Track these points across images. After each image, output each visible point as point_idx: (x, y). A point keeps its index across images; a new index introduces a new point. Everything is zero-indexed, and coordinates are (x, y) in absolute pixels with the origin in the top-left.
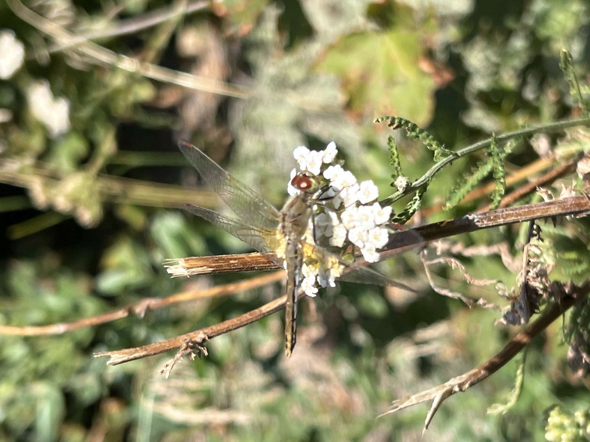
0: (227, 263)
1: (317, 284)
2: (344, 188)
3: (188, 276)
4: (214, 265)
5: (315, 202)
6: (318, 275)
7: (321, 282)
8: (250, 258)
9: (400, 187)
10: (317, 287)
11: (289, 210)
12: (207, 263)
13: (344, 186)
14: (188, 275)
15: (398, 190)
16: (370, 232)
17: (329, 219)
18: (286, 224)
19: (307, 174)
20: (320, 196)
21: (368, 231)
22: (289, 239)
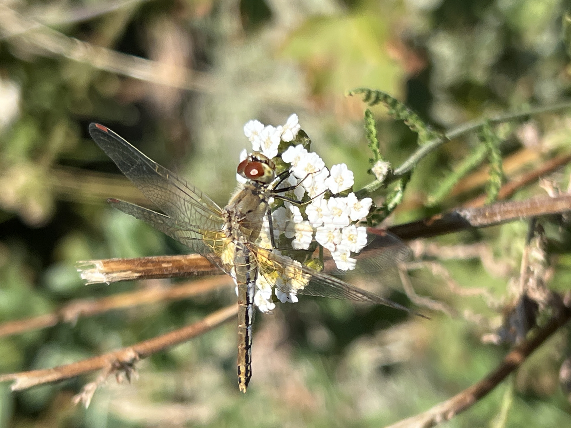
0: (158, 267)
1: (274, 299)
2: (308, 174)
3: (107, 283)
4: (141, 269)
5: (270, 194)
6: (275, 286)
7: (280, 296)
8: (188, 260)
9: (380, 174)
10: (274, 302)
11: (235, 207)
12: (133, 267)
13: (309, 173)
14: (107, 281)
15: (376, 179)
16: (343, 231)
17: (289, 214)
18: (233, 224)
19: (259, 158)
20: (277, 186)
21: (341, 230)
22: (238, 244)
